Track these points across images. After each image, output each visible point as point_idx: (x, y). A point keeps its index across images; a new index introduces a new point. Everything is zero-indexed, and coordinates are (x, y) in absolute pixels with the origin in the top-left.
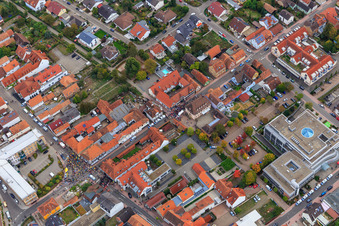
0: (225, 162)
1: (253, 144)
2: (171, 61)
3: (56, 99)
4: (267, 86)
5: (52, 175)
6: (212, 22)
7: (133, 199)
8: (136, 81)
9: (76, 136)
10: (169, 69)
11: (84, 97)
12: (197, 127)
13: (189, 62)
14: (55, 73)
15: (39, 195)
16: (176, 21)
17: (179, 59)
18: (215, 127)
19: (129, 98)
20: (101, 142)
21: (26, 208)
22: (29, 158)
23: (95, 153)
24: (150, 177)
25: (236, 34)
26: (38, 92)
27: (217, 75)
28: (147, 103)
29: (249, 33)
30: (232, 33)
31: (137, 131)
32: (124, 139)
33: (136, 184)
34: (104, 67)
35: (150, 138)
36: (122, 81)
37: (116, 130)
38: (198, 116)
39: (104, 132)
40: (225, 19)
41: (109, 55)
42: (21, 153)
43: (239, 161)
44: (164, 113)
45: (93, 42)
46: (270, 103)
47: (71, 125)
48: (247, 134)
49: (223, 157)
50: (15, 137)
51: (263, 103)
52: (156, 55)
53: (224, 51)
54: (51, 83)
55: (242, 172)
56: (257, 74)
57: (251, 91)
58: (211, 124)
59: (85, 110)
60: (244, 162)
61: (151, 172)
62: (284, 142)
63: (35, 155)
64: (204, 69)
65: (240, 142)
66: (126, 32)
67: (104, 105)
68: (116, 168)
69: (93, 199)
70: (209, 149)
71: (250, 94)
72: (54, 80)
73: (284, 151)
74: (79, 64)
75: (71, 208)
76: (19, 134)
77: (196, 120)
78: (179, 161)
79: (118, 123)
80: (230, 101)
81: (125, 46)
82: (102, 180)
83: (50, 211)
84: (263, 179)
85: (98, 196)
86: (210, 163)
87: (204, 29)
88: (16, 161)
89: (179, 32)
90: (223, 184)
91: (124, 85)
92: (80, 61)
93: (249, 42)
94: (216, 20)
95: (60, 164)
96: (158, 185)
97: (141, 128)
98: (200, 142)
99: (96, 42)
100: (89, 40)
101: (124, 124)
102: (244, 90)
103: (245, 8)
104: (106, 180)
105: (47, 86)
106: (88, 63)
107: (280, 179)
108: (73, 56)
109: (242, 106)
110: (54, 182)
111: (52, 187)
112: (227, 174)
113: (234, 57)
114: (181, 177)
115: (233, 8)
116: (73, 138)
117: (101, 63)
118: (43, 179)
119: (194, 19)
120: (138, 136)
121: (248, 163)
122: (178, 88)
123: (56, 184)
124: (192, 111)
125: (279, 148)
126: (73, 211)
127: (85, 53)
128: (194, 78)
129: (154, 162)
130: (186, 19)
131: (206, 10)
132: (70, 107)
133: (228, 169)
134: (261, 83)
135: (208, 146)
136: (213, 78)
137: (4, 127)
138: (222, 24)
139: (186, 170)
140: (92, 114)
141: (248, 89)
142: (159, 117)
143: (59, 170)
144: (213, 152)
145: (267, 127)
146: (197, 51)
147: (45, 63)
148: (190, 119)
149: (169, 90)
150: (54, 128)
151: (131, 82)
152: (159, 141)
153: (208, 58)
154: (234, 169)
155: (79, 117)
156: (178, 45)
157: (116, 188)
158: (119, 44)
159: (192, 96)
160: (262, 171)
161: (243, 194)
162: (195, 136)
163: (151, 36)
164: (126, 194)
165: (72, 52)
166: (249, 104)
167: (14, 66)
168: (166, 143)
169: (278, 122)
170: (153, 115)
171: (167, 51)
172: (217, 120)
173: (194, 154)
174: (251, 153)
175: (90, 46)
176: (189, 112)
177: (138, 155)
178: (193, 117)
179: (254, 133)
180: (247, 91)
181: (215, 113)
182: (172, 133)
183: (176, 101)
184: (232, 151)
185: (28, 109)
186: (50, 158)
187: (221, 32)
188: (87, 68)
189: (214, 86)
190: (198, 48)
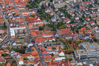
2: (71, 28)
5: (22, 37)
6: (89, 25)
16: (79, 22)
21: (11, 40)
24: (44, 43)
25: (93, 29)
31: (49, 36)
32: (45, 36)
44: (59, 36)
54: (37, 24)
63: (22, 33)
66: (64, 21)
68: (37, 39)
70: (64, 45)
71: (86, 39)
73: (83, 49)
86: (62, 47)
88: (17, 32)
96: (45, 46)
100: (53, 19)
106: (49, 23)
111: (20, 39)
113: (88, 31)
126: (20, 43)
128: (73, 32)
133: (65, 50)
134: (91, 38)
136: (79, 34)
140: (42, 31)
145: (83, 44)
147: (39, 19)
151: (57, 29)
155: (38, 30)
169: (86, 43)
174: (75, 49)
185: (28, 26)
186: (25, 35)
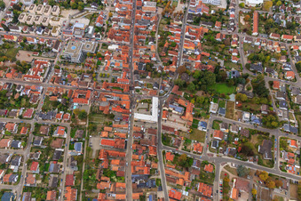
2: (68, 109)
5: (143, 104)
27: (65, 90)
30: (39, 101)
40: (33, 108)
49: (97, 67)
53: (51, 96)
58: (88, 76)
61: (118, 78)
66: (64, 138)
73: (84, 52)
74: (94, 140)
92: (92, 142)
94: (35, 111)
95: (137, 106)
106: (90, 137)
107: (94, 47)
108: (91, 146)
109: (73, 75)
115: (23, 110)
116: (126, 108)
117: (87, 132)
118: (146, 105)
123: (144, 100)
127: (86, 143)
131: (30, 119)
133: (100, 63)
135: (96, 73)
138: (36, 108)
143: (139, 103)
144: (98, 70)
151: (88, 114)
156: (58, 113)
165: (90, 149)
171: (64, 114)
172: (85, 76)
173: (102, 75)
175: (81, 145)
188: (93, 135)
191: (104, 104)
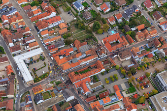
0: (131, 88)
1: (148, 83)
2: (117, 27)
3: (55, 34)
4: (164, 53)
5: (44, 73)
6: (144, 11)
7: (80, 95)
8: (97, 33)
9: (60, 56)
10: (115, 31)
11: (69, 36)
12: (121, 66)
13: (126, 30)
14: (57, 20)
15: (35, 81)
16: (125, 6)
17: (122, 27)
18: (130, 68)
19: (91, 42)
20: (71, 62)
21: (27, 86)
22: (35, 61)
23: (66, 67)
24: (91, 86)
25: (155, 20)
26: (47, 28)
27: (139, 40)
28: (99, 46)
29: (162, 21)
30: (153, 19)
31: (91, 60)
32: (83, 63)
33: (83, 88)
34: (83, 22)
35: (96, 66)
36: (90, 32)
37: (80, 57)
38: (123, 60)
39: (74, 57)
40: (151, 11)
41: (86, 16)
42: (31, 58)
43: (138, 89)
44: (107, 54)
45: (80, 8)
46: (163, 62)
47: (59, 49)
48: (146, 76)
49: (131, 85)
50: (30, 49)
51: (160, 61)
52: (110, 22)
53: (146, 28)
54: (54, 25)
55: (139, 95)
56: (160, 45)
57: (155, 53)
58: (129, 66)
59: (68, 43)
60: (141, 90)
61: (92, 84)
62: (165, 86)
63: (38, 60)
64: (133, 35)
65: (141, 79)
66: (98, 6)
67: (78, 42)
68: (75, 78)
69: (60, 90)
70: (125, 79)
71: (154, 55)
72: (56, 24)
73: (163, 90)
74: (70, 18)
75: (48, 92)
76: (33, 48)
77: (122, 62)
78: (108, 82)
79: (82, 54)
80: (142, 56)
81: (96, 14)
82: (67, 82)
83: (38, 91)
84: (148, 102)
85: (63, 90)
86: (124, 86)
87: (139, 13)
88: (28, 61)
89: (125, 12)
90: (127, 99)
91: (90, 35)
92: (72, 16)
93: (161, 26)
94: (146, 10)
95: (49, 68)
96: (94, 91)
97: (93, 59)
98: (121, 74)
99: (82, 8)
100: (78, 7)
101: (85, 55)
102: (151, 52)
103: (164, 7)
104: (69, 82)
105: (52, 26)
106: (75, 19)
107: (157, 104)
108: (69, 13)
109: (148, 60)
110: (44, 76)
111: (42, 79)
112: (131, 95)
113: (151, 32)
114: (106, 90)
115: (158, 5)
116: (58, 57)
117: (82, 20)
118: (39, 74)
119: (135, 7)
120: (91, 63)
121: (143, 92)
122: (117, 42)
123: (44, 77)
124: (121, 57)
125: (162, 88)
126: (49, 94)
127: (75, 13)
128: (127, 39)
129: (95, 79)
130: (131, 6)
131: (143, 3)
132: (61, 40)
133: (131, 92)
134: (161, 50)
135: (125, 77)
136: (137, 41)
137: (27, 42)
138: (149, 13)
139: (110, 87)
140: (71, 46)
141: (153, 52)
142: (103, 56)
143: (48, 71)
144: (126, 81)
145: (158, 75)
146: (132, 25)
147: (54, 14)
148: (119, 60)
149: (112, 42)
150: (50, 49)
151: (94, 34)
152: (100, 69)
153: (137, 30)
154: (135, 93)
155: (64, 46)
156: (123, 19)
157: (73, 87)
158: (93, 12)
159: (123, 49)
160: (149, 98)
161: (136, 108)
162: (119, 70)
163: (110, 11)
164: (77, 92)
165: (68, 11)
166: (152, 60)
167: (39, 12)
168: (103, 70)
169: (164, 74)
170: (101, 54)
171: (116, 21)
172: (133, 64)
173: (116, 80)
174: (146, 87)
175: (78, 9)
176: (119, 57)
177: (87, 74)
178: (121, 60)
179: (150, 76)
180: (153, 53)
181: (132, 60)
182: (108, 66)
183: (114, 49)
184: (136, 83)
185: (40, 36)
186: (45, 64)
187: (147, 17)
188: (74, 21)
189: (136, 46)
190: (133, 24)
191: (85, 48)
